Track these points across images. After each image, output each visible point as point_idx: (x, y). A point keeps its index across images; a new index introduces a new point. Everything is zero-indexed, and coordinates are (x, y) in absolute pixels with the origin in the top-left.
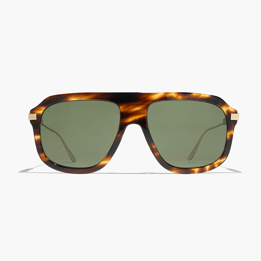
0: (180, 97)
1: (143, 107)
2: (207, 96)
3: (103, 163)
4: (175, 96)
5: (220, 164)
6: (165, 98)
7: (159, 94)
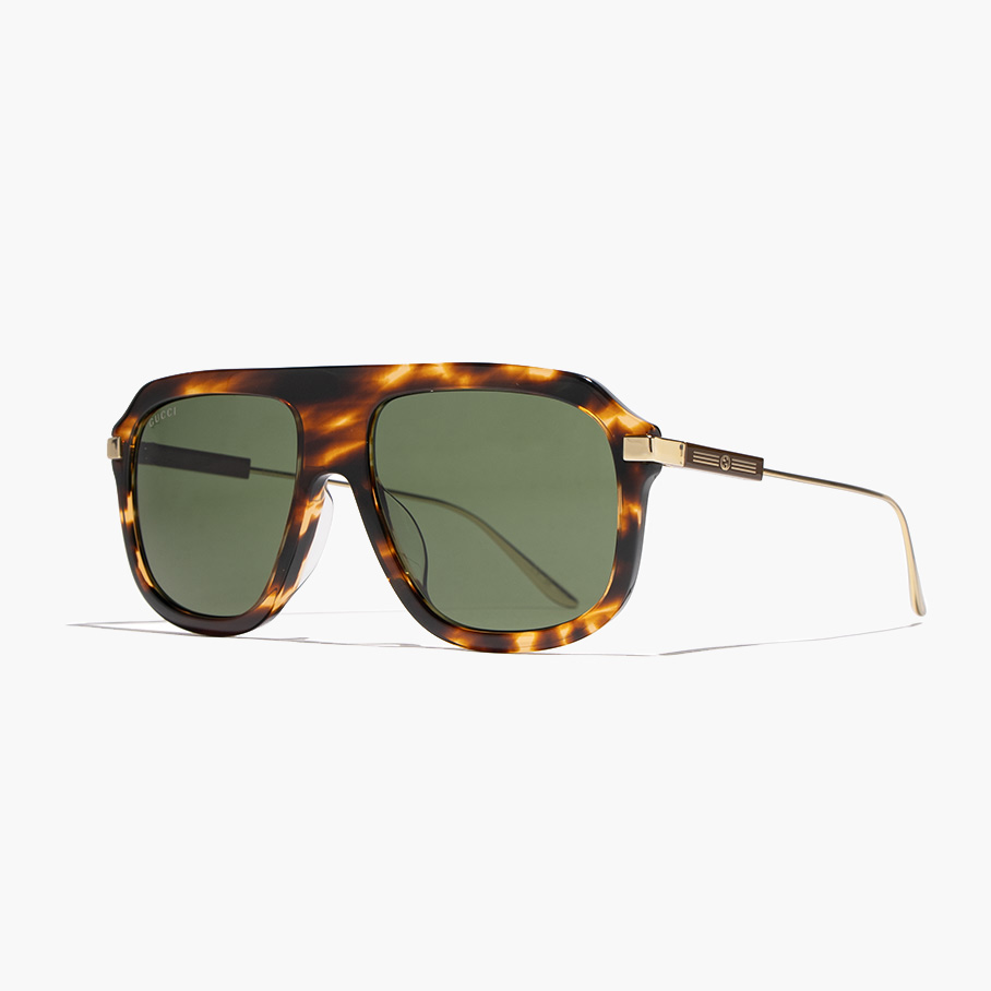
0: (465, 380)
1: (358, 417)
2: (548, 376)
3: (268, 602)
4: (446, 375)
5: (603, 621)
6: (421, 383)
7: (400, 368)
